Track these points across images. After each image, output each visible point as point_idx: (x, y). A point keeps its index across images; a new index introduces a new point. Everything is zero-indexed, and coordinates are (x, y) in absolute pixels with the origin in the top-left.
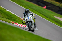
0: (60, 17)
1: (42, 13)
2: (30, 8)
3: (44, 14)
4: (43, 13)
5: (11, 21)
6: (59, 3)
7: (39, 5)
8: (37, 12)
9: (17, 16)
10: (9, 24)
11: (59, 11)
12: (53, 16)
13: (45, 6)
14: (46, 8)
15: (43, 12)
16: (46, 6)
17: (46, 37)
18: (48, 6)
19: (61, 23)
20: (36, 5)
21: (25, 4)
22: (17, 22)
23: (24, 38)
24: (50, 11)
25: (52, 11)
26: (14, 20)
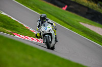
0: (89, 24)
1: (59, 17)
2: (41, 9)
3: (64, 19)
4: (62, 18)
5: (10, 31)
6: (89, 2)
7: (55, 4)
8: (51, 16)
9: (19, 22)
10: (5, 35)
11: (87, 14)
12: (77, 23)
13: (64, 7)
14: (67, 9)
15: (61, 16)
16: (66, 7)
17: (66, 57)
18: (71, 7)
19: (91, 34)
20: (49, 4)
21: (31, 3)
22: (19, 32)
23: (30, 58)
24: (74, 14)
25: (76, 15)
26: (14, 29)
